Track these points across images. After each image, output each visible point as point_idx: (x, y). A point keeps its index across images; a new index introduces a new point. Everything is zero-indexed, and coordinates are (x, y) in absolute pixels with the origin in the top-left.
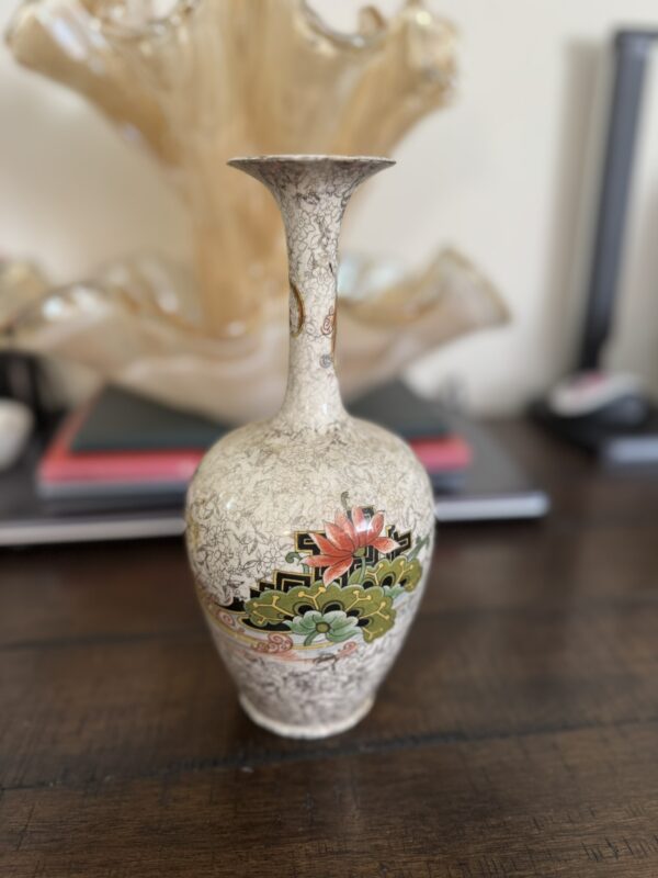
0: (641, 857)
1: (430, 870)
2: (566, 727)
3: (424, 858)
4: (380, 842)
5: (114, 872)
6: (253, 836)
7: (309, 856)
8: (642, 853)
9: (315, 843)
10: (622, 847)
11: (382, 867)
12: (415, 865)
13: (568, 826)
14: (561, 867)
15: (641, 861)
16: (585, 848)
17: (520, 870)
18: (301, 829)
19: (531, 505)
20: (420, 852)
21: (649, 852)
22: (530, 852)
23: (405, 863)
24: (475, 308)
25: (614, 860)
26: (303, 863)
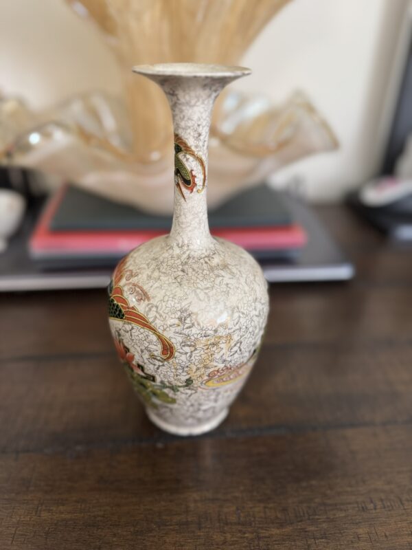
0: (390, 510)
1: (265, 513)
2: (353, 425)
3: (262, 505)
4: (237, 494)
5: (83, 506)
7: (195, 501)
8: (391, 508)
9: (199, 493)
10: (379, 504)
11: (238, 509)
12: (257, 509)
13: (349, 489)
14: (342, 514)
15: (389, 513)
16: (357, 503)
17: (319, 515)
19: (343, 272)
20: (260, 501)
21: (395, 508)
22: (324, 504)
23: (251, 508)
24: (316, 138)
25: (374, 511)
26: (192, 505)
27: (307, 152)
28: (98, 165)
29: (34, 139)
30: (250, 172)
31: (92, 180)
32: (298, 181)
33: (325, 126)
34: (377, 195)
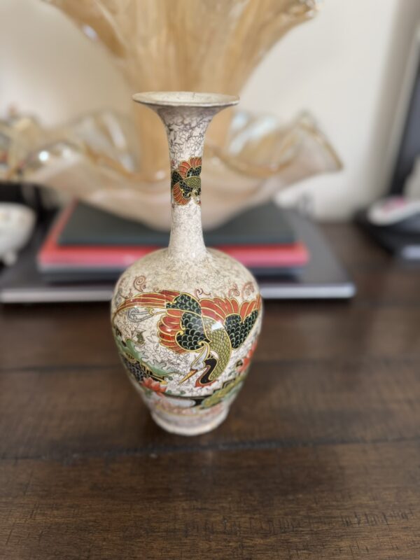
0: (373, 525)
1: (251, 523)
2: (343, 442)
3: (248, 516)
4: (224, 505)
5: (76, 511)
6: (154, 496)
7: (184, 510)
8: (374, 523)
9: (188, 502)
10: (363, 519)
11: (224, 519)
12: (243, 520)
13: (334, 503)
14: (327, 527)
15: (372, 527)
16: (342, 517)
17: (303, 527)
18: (181, 494)
19: (345, 291)
20: (247, 512)
21: (378, 523)
22: (309, 517)
23: (237, 518)
25: (357, 525)
26: (180, 514)
27: (310, 172)
28: (106, 183)
29: (44, 156)
30: (254, 191)
31: (100, 197)
32: (306, 199)
33: (328, 147)
34: (384, 215)
